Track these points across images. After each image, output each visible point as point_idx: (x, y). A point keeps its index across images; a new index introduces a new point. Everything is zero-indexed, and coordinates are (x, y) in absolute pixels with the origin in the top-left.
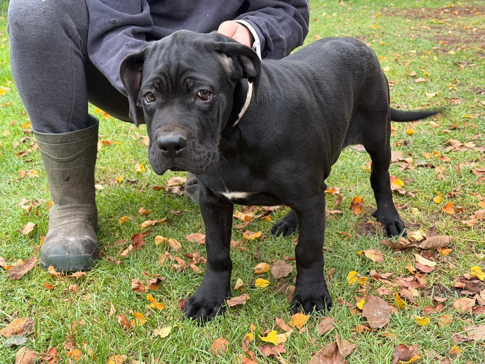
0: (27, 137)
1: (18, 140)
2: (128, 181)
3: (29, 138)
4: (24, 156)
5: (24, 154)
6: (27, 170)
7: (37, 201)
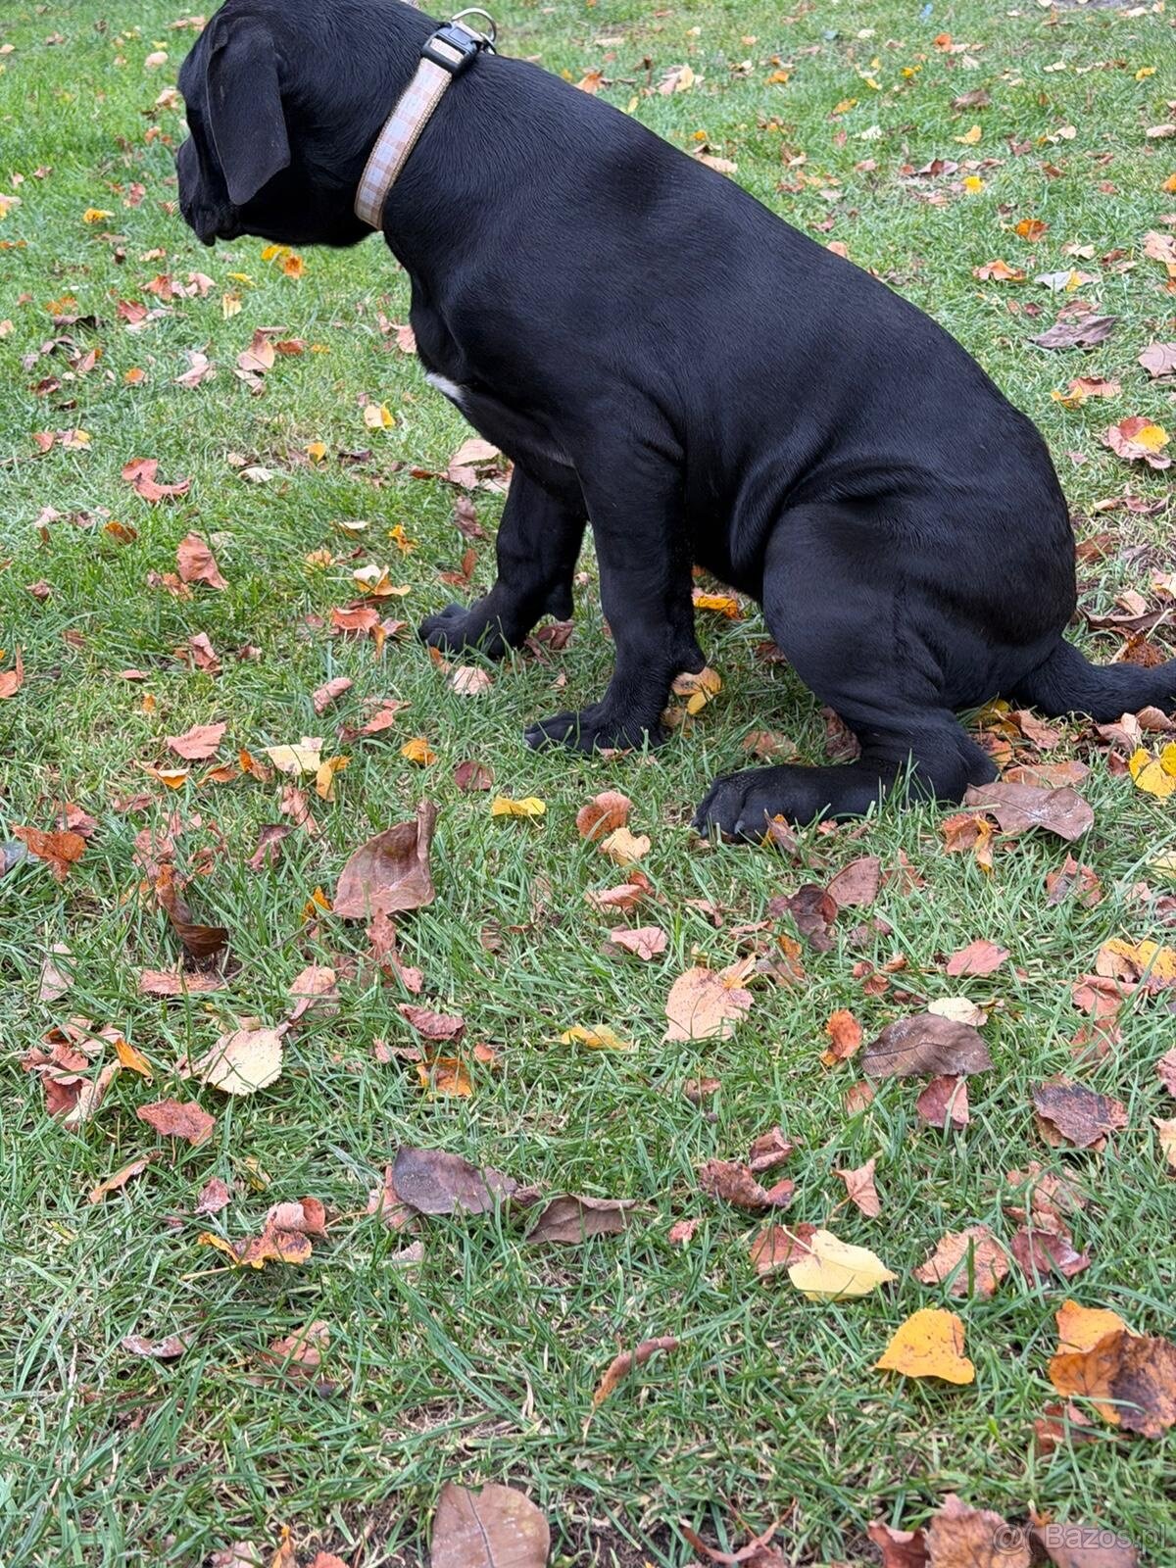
0: (64, 339)
1: (39, 349)
2: (342, 455)
3: (69, 341)
4: (52, 393)
5: (53, 387)
6: (59, 431)
7: (84, 515)
